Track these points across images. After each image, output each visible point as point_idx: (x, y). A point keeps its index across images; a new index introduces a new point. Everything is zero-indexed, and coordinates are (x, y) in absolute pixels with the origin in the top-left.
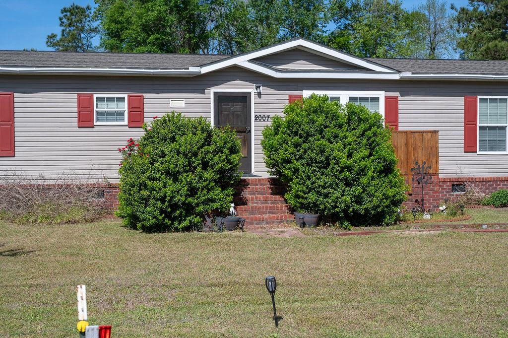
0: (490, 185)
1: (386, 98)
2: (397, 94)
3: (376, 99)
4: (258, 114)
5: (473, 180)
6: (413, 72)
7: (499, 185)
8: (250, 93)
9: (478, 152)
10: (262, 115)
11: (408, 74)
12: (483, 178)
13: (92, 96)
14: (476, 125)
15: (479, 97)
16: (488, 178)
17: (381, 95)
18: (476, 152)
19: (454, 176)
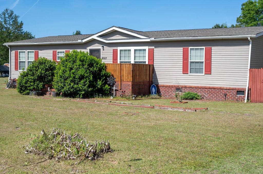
0: (193, 90)
1: (149, 49)
2: (153, 47)
3: (145, 50)
4: (103, 57)
5: (186, 87)
6: (155, 38)
7: (198, 90)
8: (100, 49)
9: (189, 74)
10: (104, 57)
11: (153, 39)
12: (190, 86)
13: (56, 51)
14: (188, 61)
15: (190, 48)
16: (193, 86)
17: (147, 48)
18: (188, 74)
19: (176, 85)
